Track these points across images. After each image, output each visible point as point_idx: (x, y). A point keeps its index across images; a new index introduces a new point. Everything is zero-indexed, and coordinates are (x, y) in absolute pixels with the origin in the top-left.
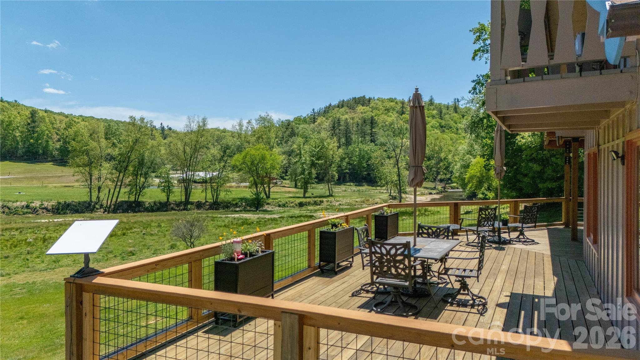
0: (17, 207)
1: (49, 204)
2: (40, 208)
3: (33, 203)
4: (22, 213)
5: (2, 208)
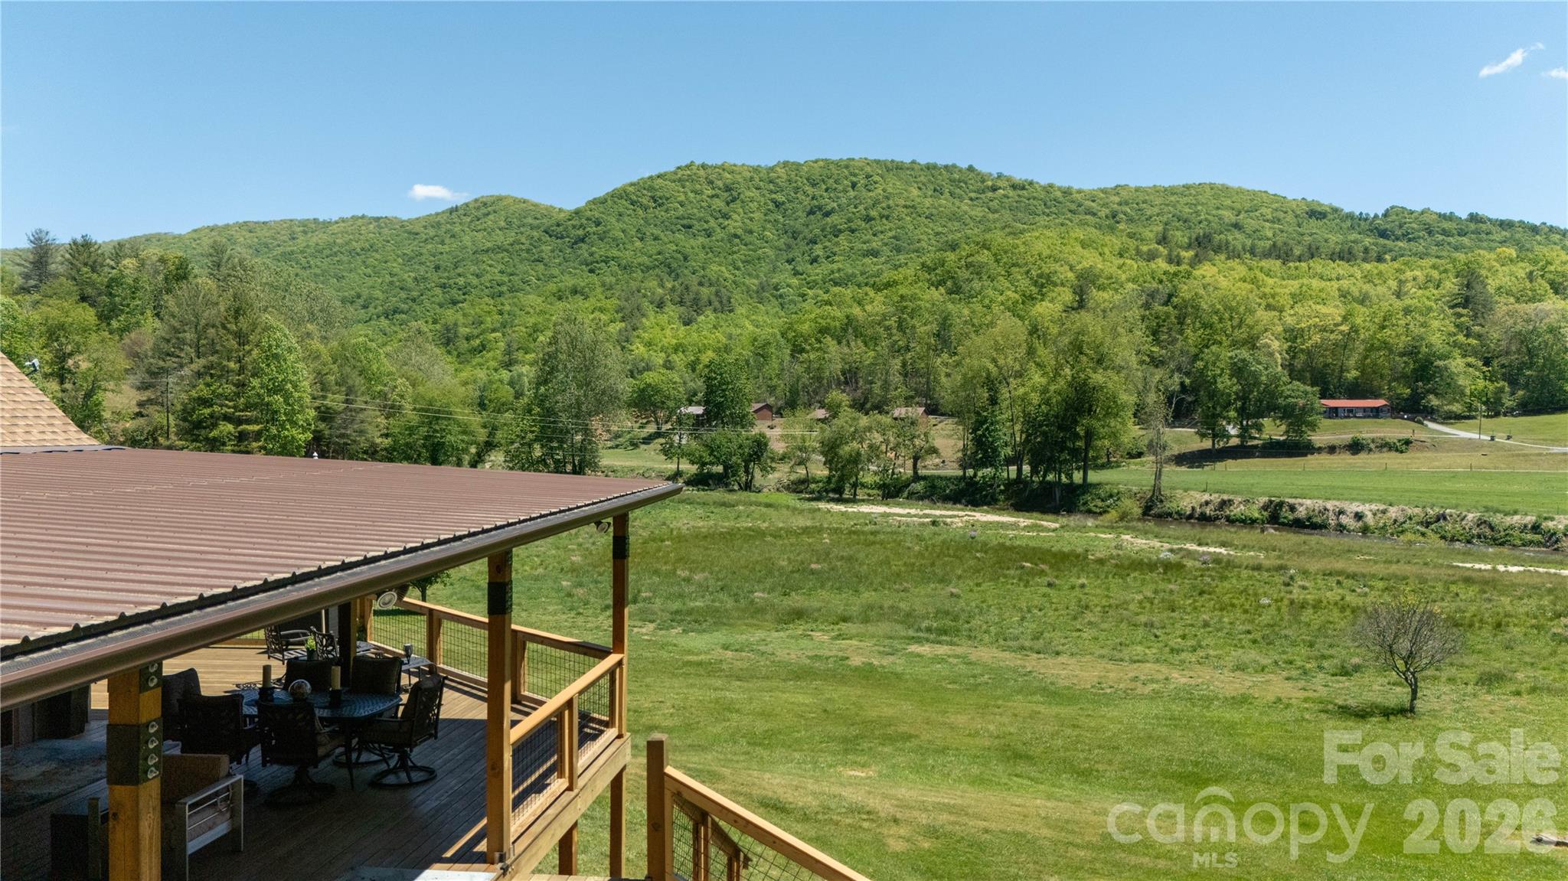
0: (1512, 527)
4: (1520, 543)
5: (1478, 526)
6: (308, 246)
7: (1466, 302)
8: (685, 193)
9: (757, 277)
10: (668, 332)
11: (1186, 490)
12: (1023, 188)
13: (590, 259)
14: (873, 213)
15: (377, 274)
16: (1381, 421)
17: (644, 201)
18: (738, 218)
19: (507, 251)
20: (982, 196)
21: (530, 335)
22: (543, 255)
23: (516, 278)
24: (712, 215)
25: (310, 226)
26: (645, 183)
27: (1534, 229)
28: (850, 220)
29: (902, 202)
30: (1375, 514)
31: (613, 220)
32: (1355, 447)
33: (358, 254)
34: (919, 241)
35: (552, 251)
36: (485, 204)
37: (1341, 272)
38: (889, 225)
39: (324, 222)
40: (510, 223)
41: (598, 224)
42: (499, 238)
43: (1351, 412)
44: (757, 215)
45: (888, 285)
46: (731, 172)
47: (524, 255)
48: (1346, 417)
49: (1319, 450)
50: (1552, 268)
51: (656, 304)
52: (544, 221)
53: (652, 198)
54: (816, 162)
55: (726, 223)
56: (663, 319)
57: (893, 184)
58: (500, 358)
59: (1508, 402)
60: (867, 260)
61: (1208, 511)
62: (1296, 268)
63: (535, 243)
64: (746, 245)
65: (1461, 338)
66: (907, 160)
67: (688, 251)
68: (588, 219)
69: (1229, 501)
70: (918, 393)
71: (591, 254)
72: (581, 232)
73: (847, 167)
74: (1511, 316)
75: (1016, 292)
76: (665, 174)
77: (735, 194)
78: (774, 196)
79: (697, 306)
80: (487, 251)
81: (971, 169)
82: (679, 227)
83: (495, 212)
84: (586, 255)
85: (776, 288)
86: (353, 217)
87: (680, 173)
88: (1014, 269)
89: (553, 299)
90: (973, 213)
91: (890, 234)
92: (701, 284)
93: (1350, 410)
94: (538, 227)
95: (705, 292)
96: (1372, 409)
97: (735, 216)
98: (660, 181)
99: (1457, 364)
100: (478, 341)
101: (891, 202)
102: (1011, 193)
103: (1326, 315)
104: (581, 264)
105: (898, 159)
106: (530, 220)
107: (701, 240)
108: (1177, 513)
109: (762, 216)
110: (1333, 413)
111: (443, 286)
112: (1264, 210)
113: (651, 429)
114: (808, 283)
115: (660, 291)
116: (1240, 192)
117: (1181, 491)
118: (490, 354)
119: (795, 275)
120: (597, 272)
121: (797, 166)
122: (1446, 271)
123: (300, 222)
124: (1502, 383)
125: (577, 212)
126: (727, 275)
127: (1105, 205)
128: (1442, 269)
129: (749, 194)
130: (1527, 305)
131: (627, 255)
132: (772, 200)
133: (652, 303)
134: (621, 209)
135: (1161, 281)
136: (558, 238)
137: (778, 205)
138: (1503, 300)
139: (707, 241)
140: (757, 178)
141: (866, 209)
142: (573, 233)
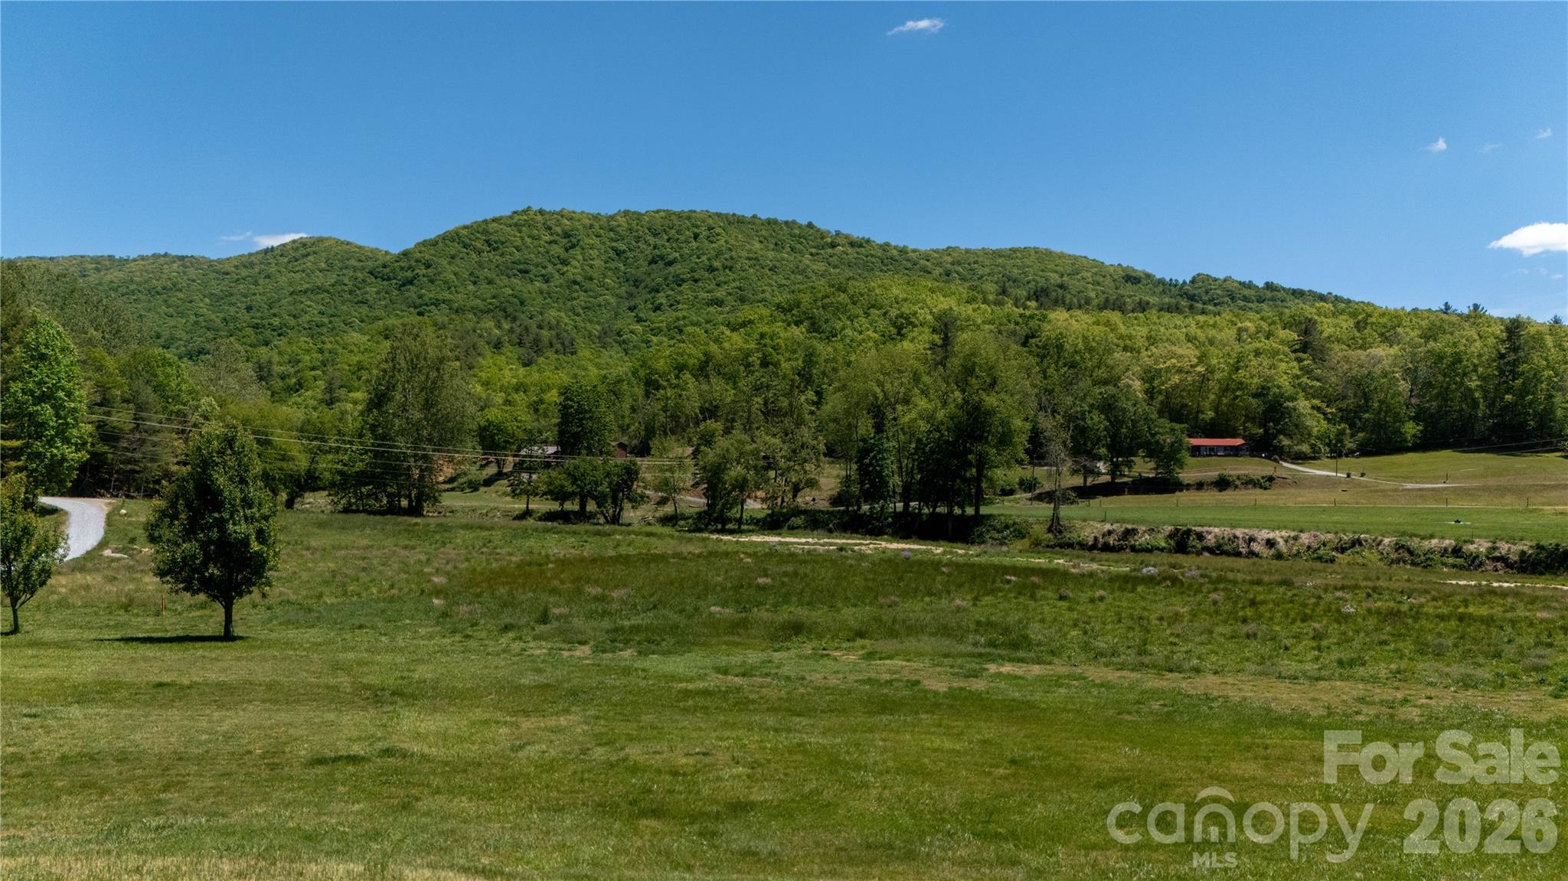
0: (1431, 551)
1: (1514, 548)
2: (1488, 558)
3: (1472, 543)
6: (100, 284)
7: (1305, 347)
8: (522, 239)
9: (598, 323)
10: (507, 372)
11: (1085, 521)
12: (861, 246)
13: (419, 301)
14: (717, 264)
15: (182, 315)
16: (1242, 459)
17: (478, 245)
18: (578, 264)
19: (327, 291)
20: (822, 252)
21: (354, 373)
22: (368, 297)
23: (338, 319)
24: (549, 261)
25: (102, 264)
26: (480, 226)
28: (693, 270)
29: (744, 254)
30: (1286, 541)
31: (445, 263)
32: (1222, 484)
33: (158, 293)
34: (763, 292)
35: (378, 293)
36: (304, 245)
37: (1179, 323)
38: (732, 276)
39: (121, 260)
40: (331, 265)
41: (428, 266)
42: (319, 279)
43: (1212, 451)
44: (597, 263)
45: (744, 325)
46: (571, 219)
47: (347, 296)
48: (1207, 456)
49: (1188, 487)
50: (1373, 320)
51: (493, 344)
52: (369, 263)
53: (487, 241)
54: (658, 212)
55: (565, 269)
56: (501, 360)
57: (737, 238)
58: (320, 396)
59: (1350, 444)
60: (711, 309)
61: (1111, 540)
62: (1136, 318)
63: (359, 285)
64: (586, 291)
65: (1304, 380)
66: (748, 214)
67: (525, 295)
68: (417, 261)
69: (1133, 530)
71: (420, 297)
72: (409, 274)
73: (689, 218)
74: (1347, 362)
75: (875, 332)
76: (501, 218)
77: (574, 241)
78: (614, 244)
79: (537, 347)
80: (306, 292)
81: (810, 225)
82: (516, 272)
83: (315, 253)
84: (414, 296)
85: (619, 334)
86: (154, 255)
87: (517, 217)
88: (872, 311)
89: (379, 338)
90: (815, 267)
91: (734, 285)
92: (540, 327)
93: (1212, 448)
94: (363, 268)
95: (545, 334)
96: (1232, 448)
97: (574, 263)
98: (494, 225)
99: (1303, 405)
100: (294, 380)
101: (734, 253)
102: (850, 250)
103: (1181, 356)
104: (409, 307)
105: (739, 213)
106: (353, 262)
107: (539, 285)
108: (1079, 543)
109: (602, 263)
110: (1196, 451)
111: (256, 327)
112: (1085, 274)
113: (492, 470)
114: (652, 330)
115: (497, 332)
116: (1062, 256)
117: (1080, 522)
118: (309, 393)
119: (638, 322)
120: (427, 313)
121: (638, 216)
122: (1274, 323)
123: (92, 258)
124: (1343, 425)
125: (405, 254)
126: (567, 320)
127: (939, 265)
128: (1269, 321)
129: (587, 241)
130: (1360, 352)
131: (459, 299)
132: (613, 248)
133: (488, 343)
134: (453, 252)
135: (1017, 324)
136: (384, 280)
137: (619, 253)
138: (1336, 347)
139: (545, 286)
140: (597, 226)
141: (709, 259)
142: (402, 275)
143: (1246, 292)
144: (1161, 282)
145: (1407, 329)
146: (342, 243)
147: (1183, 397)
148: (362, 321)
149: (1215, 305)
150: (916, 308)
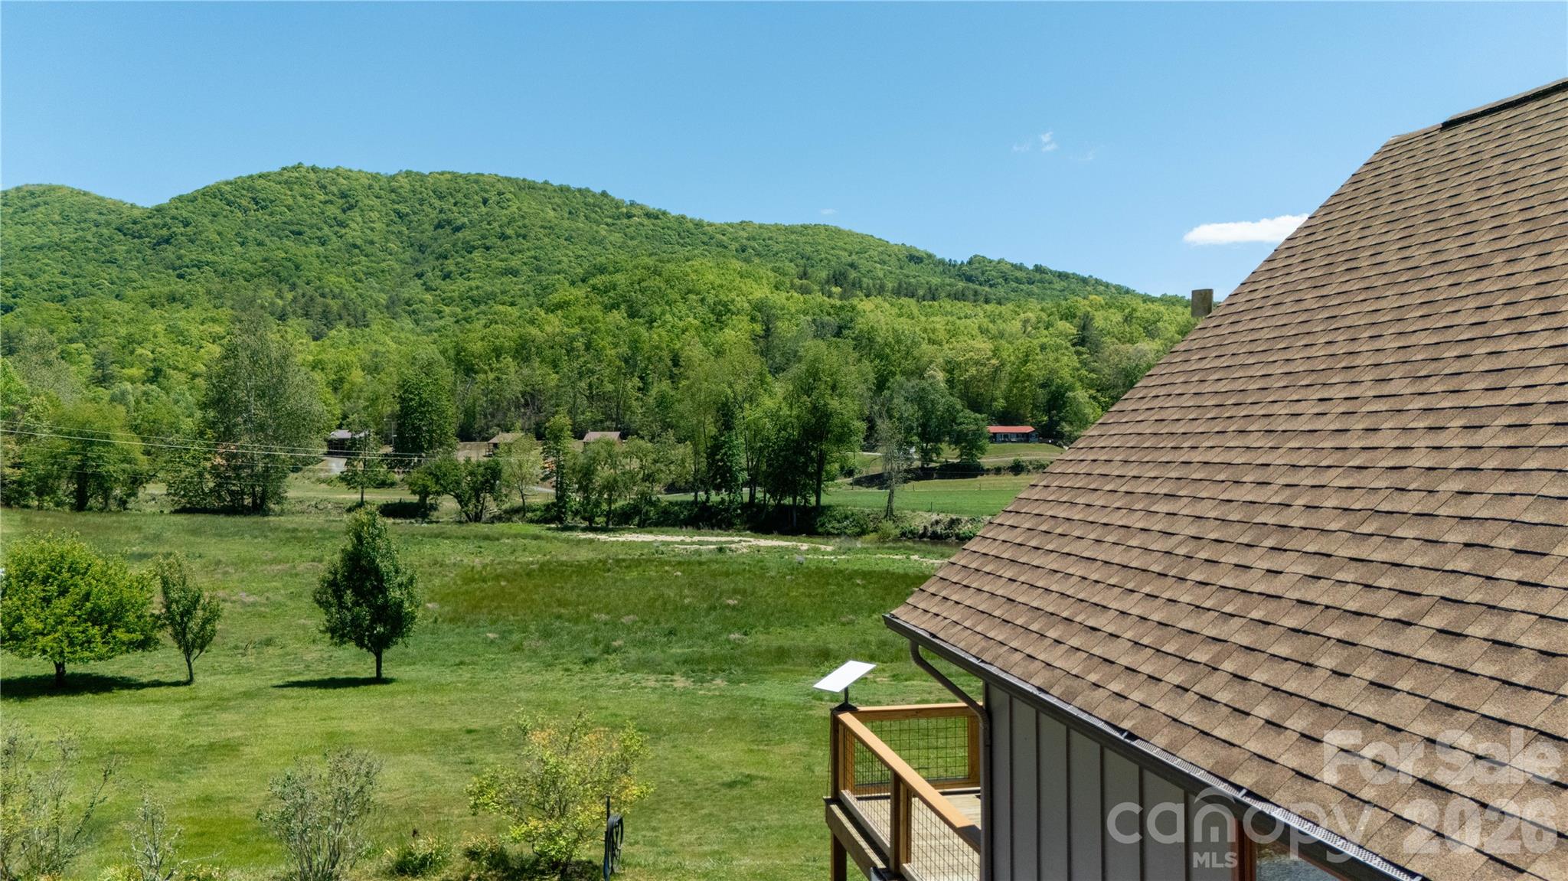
7: (1082, 341)
8: (294, 197)
9: (384, 291)
10: (299, 347)
11: (914, 511)
12: (657, 218)
13: (178, 263)
14: (509, 232)
16: (1031, 445)
17: (244, 203)
18: (357, 227)
19: (67, 249)
20: (618, 222)
21: (124, 347)
22: (117, 255)
23: (83, 281)
24: (325, 222)
26: (244, 182)
27: (1084, 281)
28: (483, 237)
29: (538, 222)
31: (206, 221)
32: (1017, 469)
34: (559, 262)
35: (128, 252)
36: (32, 194)
37: (969, 312)
38: (526, 245)
40: (67, 218)
41: (186, 224)
42: (55, 234)
43: (1006, 438)
44: (378, 225)
45: (559, 306)
46: (347, 178)
47: (91, 254)
48: (1003, 442)
49: (988, 471)
50: (1138, 314)
51: (277, 316)
52: (114, 217)
53: (254, 199)
54: (442, 174)
55: (343, 231)
56: (289, 333)
57: (529, 205)
58: (89, 373)
60: (506, 279)
61: (939, 529)
62: (930, 306)
63: (104, 242)
64: (367, 256)
65: (1084, 372)
66: (540, 180)
67: (300, 259)
68: (173, 218)
69: (958, 520)
70: (609, 417)
71: (180, 258)
72: (165, 232)
73: (477, 182)
74: (1117, 355)
75: (695, 318)
76: (269, 174)
77: (352, 201)
78: (396, 206)
79: (327, 319)
80: (40, 248)
81: (604, 194)
82: (288, 233)
83: (46, 203)
84: (173, 257)
85: (408, 304)
87: (287, 174)
88: (690, 296)
89: (143, 306)
90: (612, 238)
91: (529, 254)
92: (323, 295)
93: (1006, 435)
94: (108, 223)
95: (331, 304)
96: (1024, 434)
97: (353, 225)
98: (262, 181)
99: (1081, 395)
101: (527, 221)
102: (646, 222)
103: (979, 350)
104: (167, 268)
105: (530, 178)
106: (93, 215)
107: (315, 248)
108: (911, 532)
109: (384, 226)
110: (994, 438)
112: (871, 253)
114: (443, 300)
115: (280, 302)
116: (850, 234)
117: (909, 512)
119: (427, 290)
120: (188, 277)
121: (422, 177)
122: (1052, 314)
125: (159, 210)
126: (349, 287)
127: (735, 239)
128: (1048, 312)
129: (367, 201)
130: (1128, 345)
131: (225, 261)
132: (395, 211)
133: (272, 314)
134: (215, 209)
135: (829, 314)
136: (134, 237)
137: (400, 215)
138: (1107, 339)
139: (321, 249)
140: (376, 186)
141: (500, 226)
142: (154, 232)
143: (1018, 274)
144: (941, 262)
145: (1167, 325)
146: (79, 193)
147: (979, 387)
148: (112, 284)
149: (991, 286)
150: (733, 295)
